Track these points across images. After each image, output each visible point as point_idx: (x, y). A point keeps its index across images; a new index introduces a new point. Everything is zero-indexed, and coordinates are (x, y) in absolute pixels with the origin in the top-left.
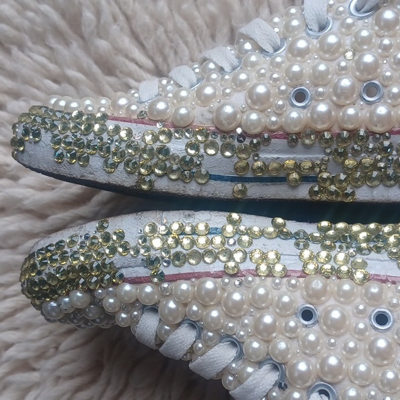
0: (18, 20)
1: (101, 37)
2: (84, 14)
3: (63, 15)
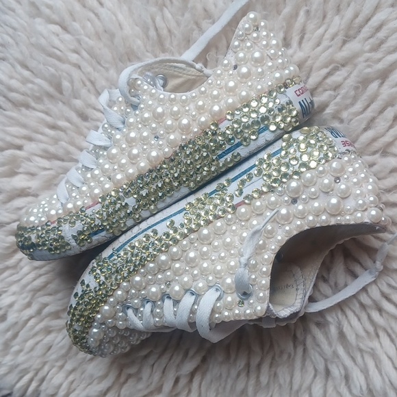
0: (23, 89)
1: (76, 98)
2: (63, 84)
3: (50, 83)
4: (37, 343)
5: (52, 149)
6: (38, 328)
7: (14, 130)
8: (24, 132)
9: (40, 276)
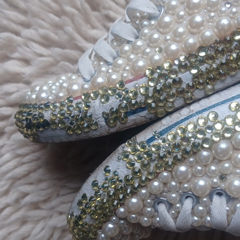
4: (10, 233)
5: (53, 36)
6: (14, 217)
7: (12, 14)
8: (22, 18)
9: (23, 164)
